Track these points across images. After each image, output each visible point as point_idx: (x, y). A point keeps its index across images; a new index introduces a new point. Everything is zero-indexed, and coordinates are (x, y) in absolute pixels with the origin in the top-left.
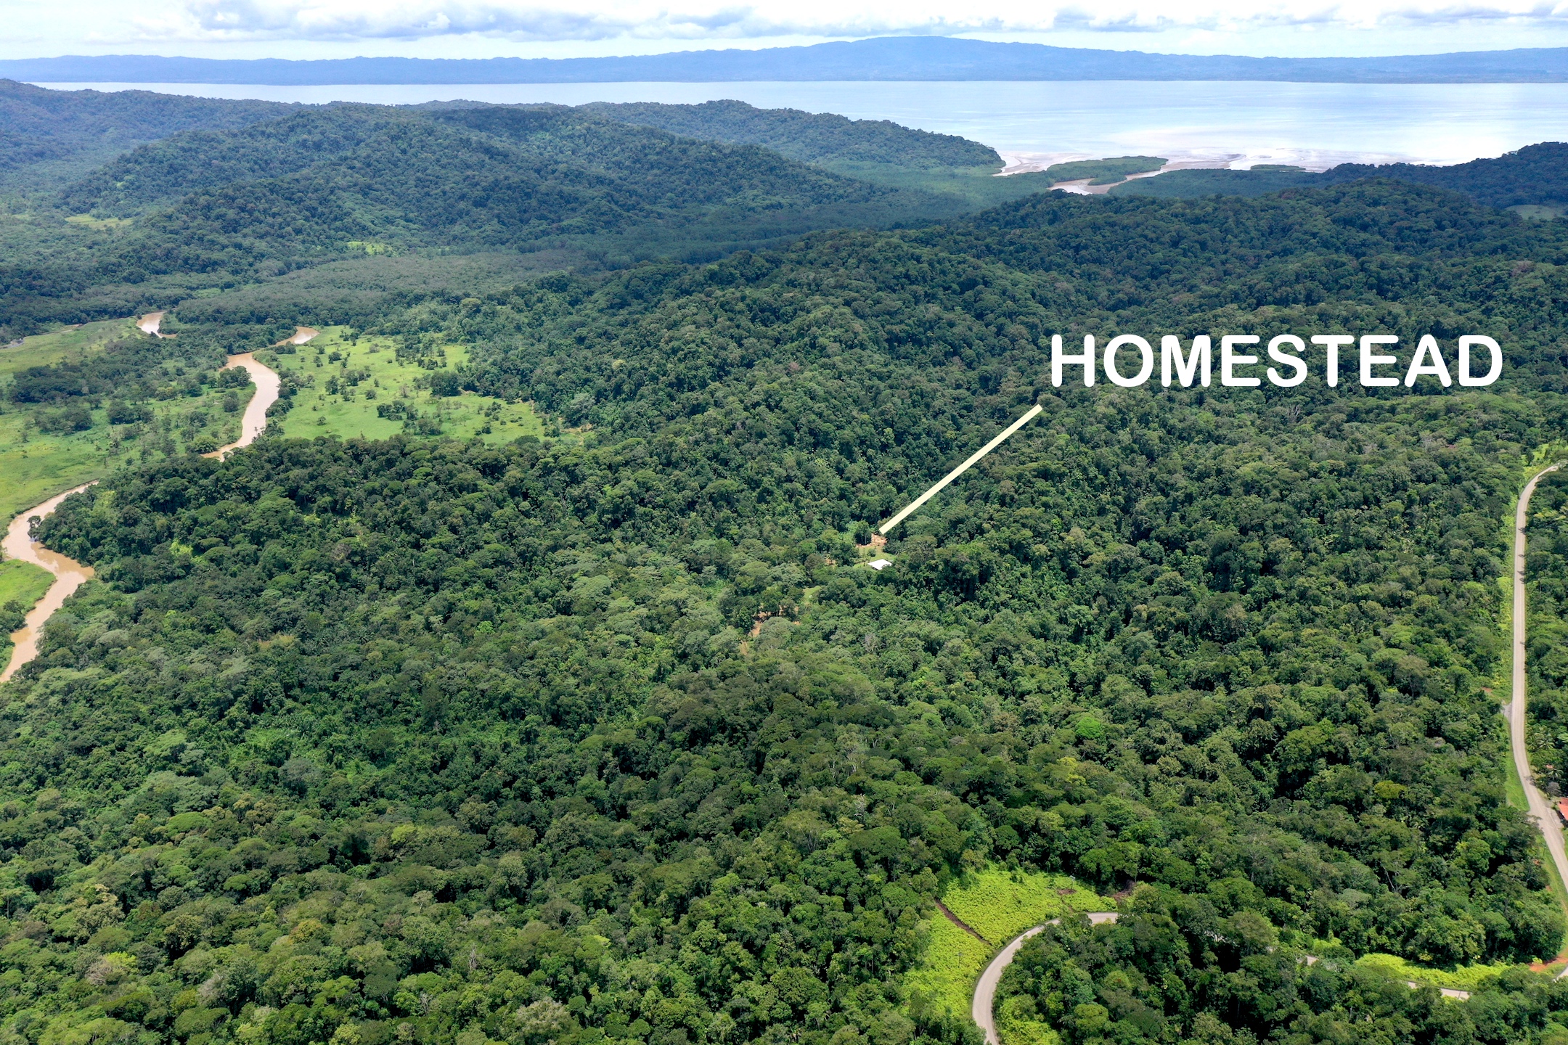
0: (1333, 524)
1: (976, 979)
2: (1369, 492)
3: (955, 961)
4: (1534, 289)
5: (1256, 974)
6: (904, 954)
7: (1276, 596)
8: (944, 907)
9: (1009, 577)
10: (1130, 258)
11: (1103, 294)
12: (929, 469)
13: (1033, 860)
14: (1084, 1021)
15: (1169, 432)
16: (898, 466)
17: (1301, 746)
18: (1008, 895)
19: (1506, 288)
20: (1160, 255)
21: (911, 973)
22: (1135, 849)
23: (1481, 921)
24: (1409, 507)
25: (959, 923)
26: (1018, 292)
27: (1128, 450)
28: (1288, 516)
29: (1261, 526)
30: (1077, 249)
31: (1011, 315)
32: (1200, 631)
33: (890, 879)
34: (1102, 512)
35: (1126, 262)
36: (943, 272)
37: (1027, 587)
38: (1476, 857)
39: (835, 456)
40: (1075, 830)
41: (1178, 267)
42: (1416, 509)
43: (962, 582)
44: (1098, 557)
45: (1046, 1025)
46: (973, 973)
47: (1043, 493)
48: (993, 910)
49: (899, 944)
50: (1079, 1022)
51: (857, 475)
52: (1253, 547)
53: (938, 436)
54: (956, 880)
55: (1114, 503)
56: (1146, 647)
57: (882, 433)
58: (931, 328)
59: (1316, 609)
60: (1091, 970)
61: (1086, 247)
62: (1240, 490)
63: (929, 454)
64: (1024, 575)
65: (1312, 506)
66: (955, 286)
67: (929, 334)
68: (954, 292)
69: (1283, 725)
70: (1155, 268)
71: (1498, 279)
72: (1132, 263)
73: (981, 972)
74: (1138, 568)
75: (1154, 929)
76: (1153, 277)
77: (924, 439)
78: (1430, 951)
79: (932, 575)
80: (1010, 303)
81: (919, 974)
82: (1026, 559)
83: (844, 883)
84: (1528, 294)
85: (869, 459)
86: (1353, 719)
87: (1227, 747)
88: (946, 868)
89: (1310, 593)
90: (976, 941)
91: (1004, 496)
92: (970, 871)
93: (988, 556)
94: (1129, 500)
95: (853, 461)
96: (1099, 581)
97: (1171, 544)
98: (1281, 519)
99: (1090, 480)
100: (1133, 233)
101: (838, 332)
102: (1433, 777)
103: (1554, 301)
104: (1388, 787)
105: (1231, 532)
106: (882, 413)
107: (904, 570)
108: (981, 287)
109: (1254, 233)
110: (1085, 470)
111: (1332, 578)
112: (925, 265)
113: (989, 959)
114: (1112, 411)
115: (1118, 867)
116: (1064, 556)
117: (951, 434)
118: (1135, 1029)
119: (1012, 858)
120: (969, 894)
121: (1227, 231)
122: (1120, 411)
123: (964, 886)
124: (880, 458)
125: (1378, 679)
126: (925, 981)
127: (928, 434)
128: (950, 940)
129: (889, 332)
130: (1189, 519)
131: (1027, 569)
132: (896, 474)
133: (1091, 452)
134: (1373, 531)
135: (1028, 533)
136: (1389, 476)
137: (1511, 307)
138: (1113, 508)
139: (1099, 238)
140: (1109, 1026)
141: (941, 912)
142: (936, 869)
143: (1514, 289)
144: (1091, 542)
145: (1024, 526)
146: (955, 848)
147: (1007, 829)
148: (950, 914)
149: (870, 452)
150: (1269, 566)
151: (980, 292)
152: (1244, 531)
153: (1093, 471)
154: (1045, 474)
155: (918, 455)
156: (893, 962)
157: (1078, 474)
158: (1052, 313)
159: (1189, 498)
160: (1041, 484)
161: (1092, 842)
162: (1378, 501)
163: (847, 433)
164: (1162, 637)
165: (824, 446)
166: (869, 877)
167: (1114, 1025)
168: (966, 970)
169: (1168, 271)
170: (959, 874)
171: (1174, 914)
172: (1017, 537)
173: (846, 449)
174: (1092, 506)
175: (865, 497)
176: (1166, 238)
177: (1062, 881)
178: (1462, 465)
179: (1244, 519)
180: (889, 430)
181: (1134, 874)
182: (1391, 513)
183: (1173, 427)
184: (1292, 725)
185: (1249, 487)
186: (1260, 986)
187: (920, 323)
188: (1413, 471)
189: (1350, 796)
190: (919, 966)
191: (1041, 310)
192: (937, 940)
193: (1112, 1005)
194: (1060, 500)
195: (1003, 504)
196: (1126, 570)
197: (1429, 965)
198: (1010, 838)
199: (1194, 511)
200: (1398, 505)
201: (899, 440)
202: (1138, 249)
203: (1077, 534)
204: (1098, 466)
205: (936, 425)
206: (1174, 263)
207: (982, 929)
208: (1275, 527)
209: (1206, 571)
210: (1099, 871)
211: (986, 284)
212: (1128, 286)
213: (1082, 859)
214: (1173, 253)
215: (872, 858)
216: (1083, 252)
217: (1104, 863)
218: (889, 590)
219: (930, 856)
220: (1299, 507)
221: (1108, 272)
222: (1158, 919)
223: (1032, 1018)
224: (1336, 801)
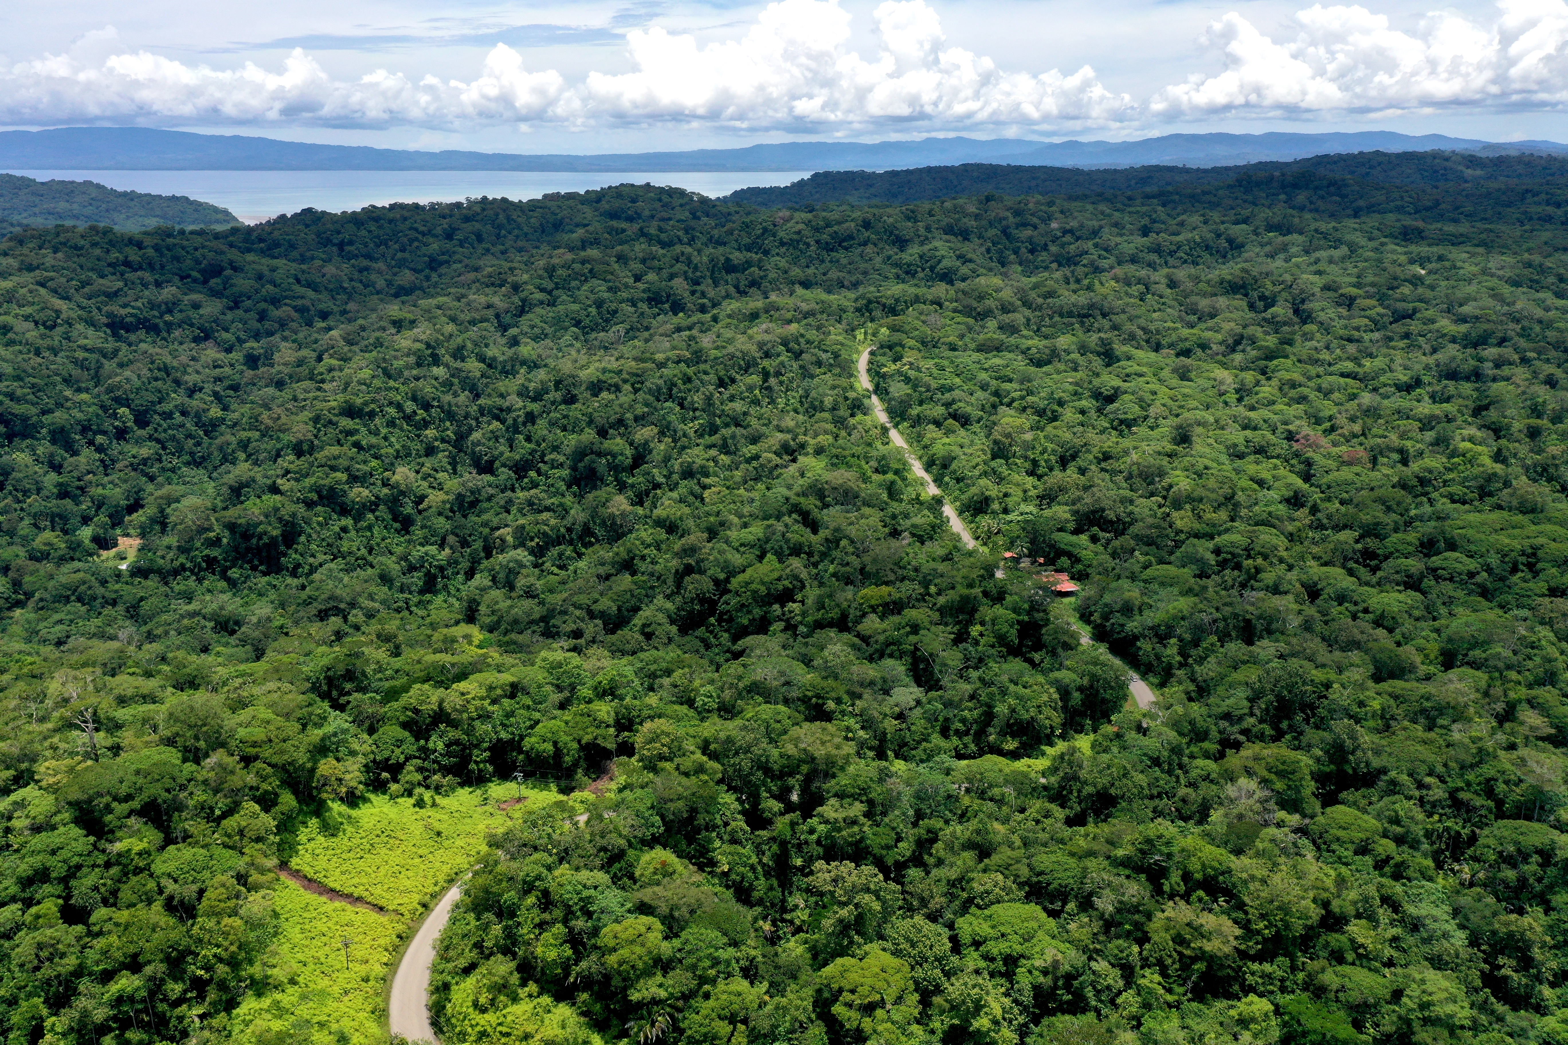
0: (695, 410)
1: (386, 981)
2: (722, 373)
3: (338, 960)
4: (799, 232)
5: (854, 797)
6: (222, 970)
7: (657, 486)
8: (297, 874)
9: (325, 533)
10: (403, 250)
11: (381, 283)
12: (192, 454)
13: (446, 770)
14: (624, 953)
15: (490, 366)
16: (145, 451)
17: (753, 586)
18: (417, 829)
19: (774, 235)
20: (435, 246)
21: (248, 1005)
22: (604, 710)
23: (1051, 683)
24: (765, 380)
25: (333, 893)
26: (278, 276)
27: (447, 385)
28: (647, 405)
29: (621, 422)
30: (341, 246)
31: (275, 302)
32: (581, 538)
33: (169, 841)
34: (430, 451)
35: (399, 255)
36: (176, 259)
37: (352, 543)
38: (1005, 628)
39: (44, 448)
40: (506, 702)
41: (457, 257)
42: (772, 381)
43: (259, 549)
44: (435, 498)
45: (546, 1000)
46: (378, 970)
47: (349, 433)
48: (395, 858)
49: (207, 952)
50: (612, 960)
51: (83, 468)
52: (617, 443)
53: (198, 415)
54: (314, 822)
55: (443, 441)
56: (522, 565)
57: (115, 416)
58: (170, 311)
59: (707, 481)
60: (605, 867)
61: (351, 243)
62: (587, 394)
63: (189, 436)
64: (344, 530)
65: (668, 392)
66: (194, 274)
67: (168, 317)
68: (195, 281)
69: (722, 576)
70: (432, 260)
71: (765, 230)
72: (407, 255)
73: (392, 966)
74: (489, 499)
75: (684, 780)
76: (433, 269)
77: (178, 418)
78: (1013, 737)
79: (215, 553)
80: (270, 287)
81: (266, 1002)
82: (344, 511)
83: (59, 870)
84: (795, 237)
85: (100, 449)
86: (796, 551)
87: (661, 618)
88: (288, 800)
89: (695, 466)
90: (373, 916)
91: (301, 442)
92: (336, 808)
93: (289, 509)
94: (461, 437)
95: (75, 453)
96: (441, 524)
97: (520, 469)
98: (640, 410)
99: (408, 418)
100: (401, 227)
101: (28, 310)
102: (916, 570)
103: (817, 242)
104: (873, 593)
105: (589, 435)
106: (109, 390)
107: (171, 555)
108: (228, 272)
109: (526, 229)
110: (399, 407)
111: (713, 452)
112: (150, 252)
113: (404, 938)
114: (418, 345)
115: (586, 739)
116: (394, 502)
117: (215, 412)
118: (713, 934)
119: (410, 774)
120: (341, 842)
121: (500, 227)
122: (428, 346)
123: (330, 829)
124: (116, 448)
125: (810, 503)
126: (279, 1011)
127: (184, 413)
128: (321, 926)
129: (110, 315)
130: (535, 438)
131: (348, 522)
132: (145, 461)
133: (402, 388)
134: (738, 406)
135: (343, 477)
136: (739, 354)
137: (783, 250)
138: (442, 446)
139: (363, 233)
140: (666, 948)
141: (292, 883)
142: (267, 802)
143: (781, 234)
144: (425, 484)
145: (334, 469)
146: (302, 758)
147: (392, 731)
148: (310, 883)
149: (100, 439)
150: (640, 459)
151: (229, 278)
152: (603, 433)
153: (409, 407)
154: (350, 411)
155: (173, 438)
156: (201, 997)
157: (392, 411)
158: (324, 296)
159: (531, 418)
160: (346, 423)
161: (537, 715)
162: (733, 381)
163: (59, 417)
164: (539, 552)
165: (24, 436)
166: (118, 847)
167: (677, 943)
168: (362, 970)
169: (447, 262)
170: (319, 809)
171: (705, 748)
172: (326, 482)
173: (60, 436)
174: (416, 446)
175: (100, 491)
176: (438, 230)
177: (498, 790)
178: (802, 340)
179: (600, 421)
180: (123, 411)
181: (611, 746)
182: (750, 389)
183: (494, 359)
184: (732, 573)
185: (596, 388)
186: (868, 815)
187: (152, 305)
188: (761, 348)
189: (835, 614)
190: (260, 987)
191: (310, 293)
192: (293, 932)
193: (664, 909)
194: (373, 440)
195: (299, 454)
196: (474, 504)
197: (1014, 755)
198: (399, 743)
199: (541, 428)
200: (754, 379)
201: (142, 421)
202: (411, 241)
203: (403, 474)
204: (414, 399)
205: (195, 403)
206: (451, 254)
207: (379, 894)
208: (636, 419)
209: (569, 487)
210: (558, 753)
211: (235, 269)
212: (406, 277)
213: (527, 743)
214: (448, 245)
215: (121, 808)
216: (348, 248)
217: (564, 738)
218: (152, 582)
219: (251, 779)
220: (657, 394)
221: (381, 265)
222: (687, 763)
223: (515, 999)
224: (819, 625)
